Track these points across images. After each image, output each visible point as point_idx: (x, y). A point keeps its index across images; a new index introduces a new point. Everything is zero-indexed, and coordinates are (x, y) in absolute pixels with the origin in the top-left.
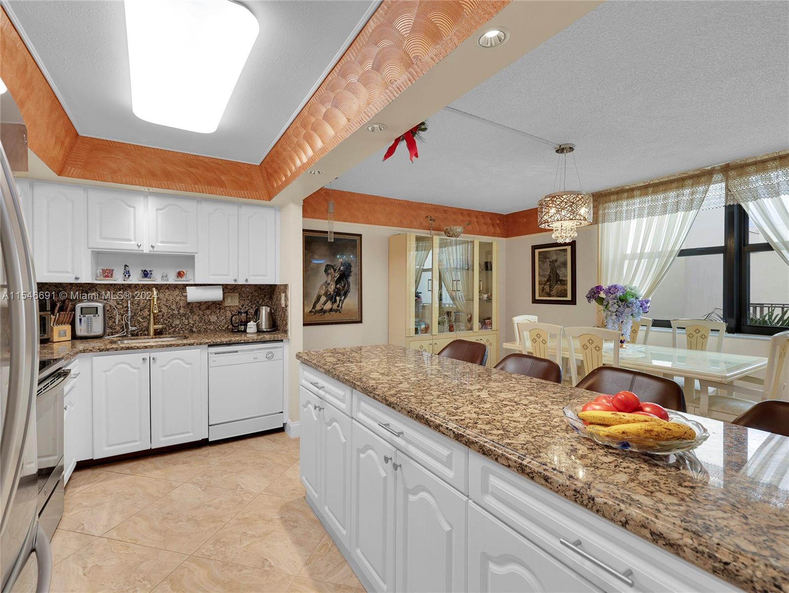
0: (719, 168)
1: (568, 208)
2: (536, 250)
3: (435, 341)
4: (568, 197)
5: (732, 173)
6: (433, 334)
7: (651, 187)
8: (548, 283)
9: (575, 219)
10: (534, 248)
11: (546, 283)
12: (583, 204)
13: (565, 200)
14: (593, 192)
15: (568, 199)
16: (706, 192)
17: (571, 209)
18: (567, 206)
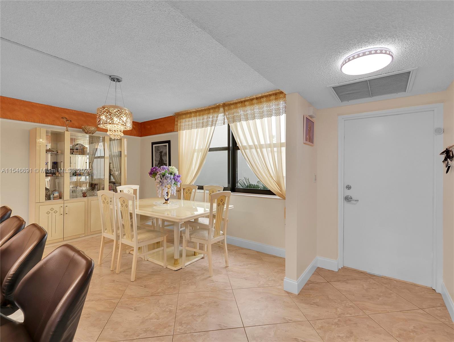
0: (222, 105)
1: (108, 116)
2: (153, 145)
3: (65, 205)
4: (108, 109)
5: (226, 108)
6: (64, 200)
7: (198, 112)
8: (159, 165)
9: (113, 124)
10: (153, 144)
11: (158, 165)
12: (119, 115)
13: (107, 111)
14: (176, 112)
15: (108, 110)
16: (217, 117)
17: (110, 117)
18: (107, 115)
